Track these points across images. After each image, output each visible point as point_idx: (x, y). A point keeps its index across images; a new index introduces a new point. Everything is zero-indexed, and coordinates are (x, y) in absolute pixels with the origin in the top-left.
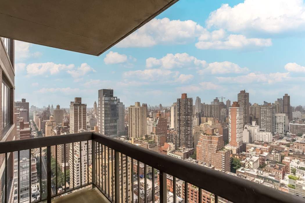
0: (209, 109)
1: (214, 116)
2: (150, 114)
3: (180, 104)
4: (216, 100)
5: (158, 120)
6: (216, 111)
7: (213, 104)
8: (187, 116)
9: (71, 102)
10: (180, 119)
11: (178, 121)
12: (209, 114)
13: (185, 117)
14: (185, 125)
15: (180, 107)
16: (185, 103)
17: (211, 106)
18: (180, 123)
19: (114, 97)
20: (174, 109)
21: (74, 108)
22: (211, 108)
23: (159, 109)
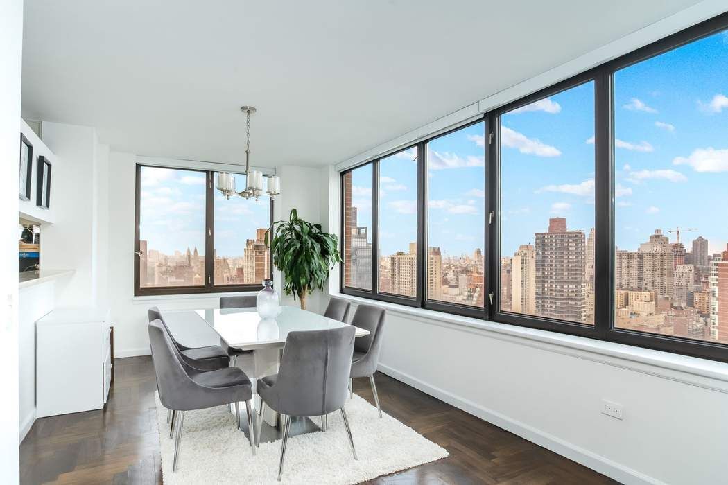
0: (635, 265)
1: (649, 286)
2: (450, 276)
3: (544, 249)
4: (657, 238)
5: (476, 295)
6: (657, 272)
7: (648, 250)
8: (566, 286)
9: (248, 240)
10: (543, 293)
11: (537, 298)
12: (634, 280)
13: (559, 287)
14: (559, 312)
15: (544, 257)
16: (559, 246)
17: (640, 256)
18: (543, 306)
19: (359, 229)
20: (522, 263)
21: (256, 255)
22: (641, 263)
23: (473, 262)
